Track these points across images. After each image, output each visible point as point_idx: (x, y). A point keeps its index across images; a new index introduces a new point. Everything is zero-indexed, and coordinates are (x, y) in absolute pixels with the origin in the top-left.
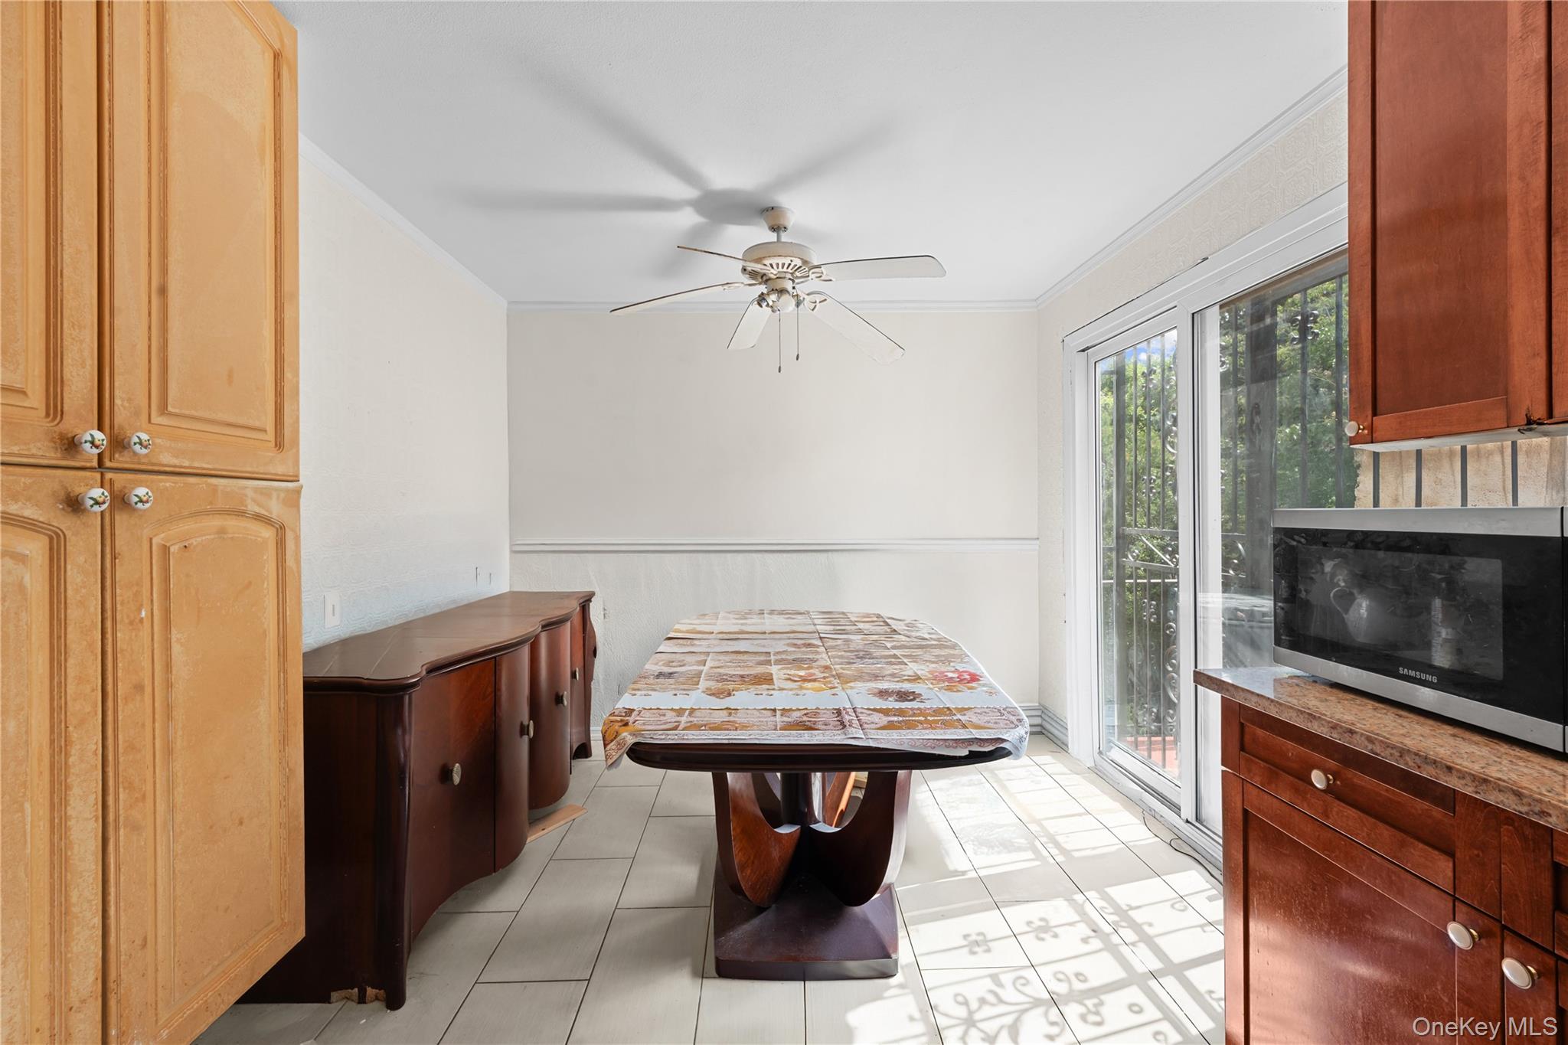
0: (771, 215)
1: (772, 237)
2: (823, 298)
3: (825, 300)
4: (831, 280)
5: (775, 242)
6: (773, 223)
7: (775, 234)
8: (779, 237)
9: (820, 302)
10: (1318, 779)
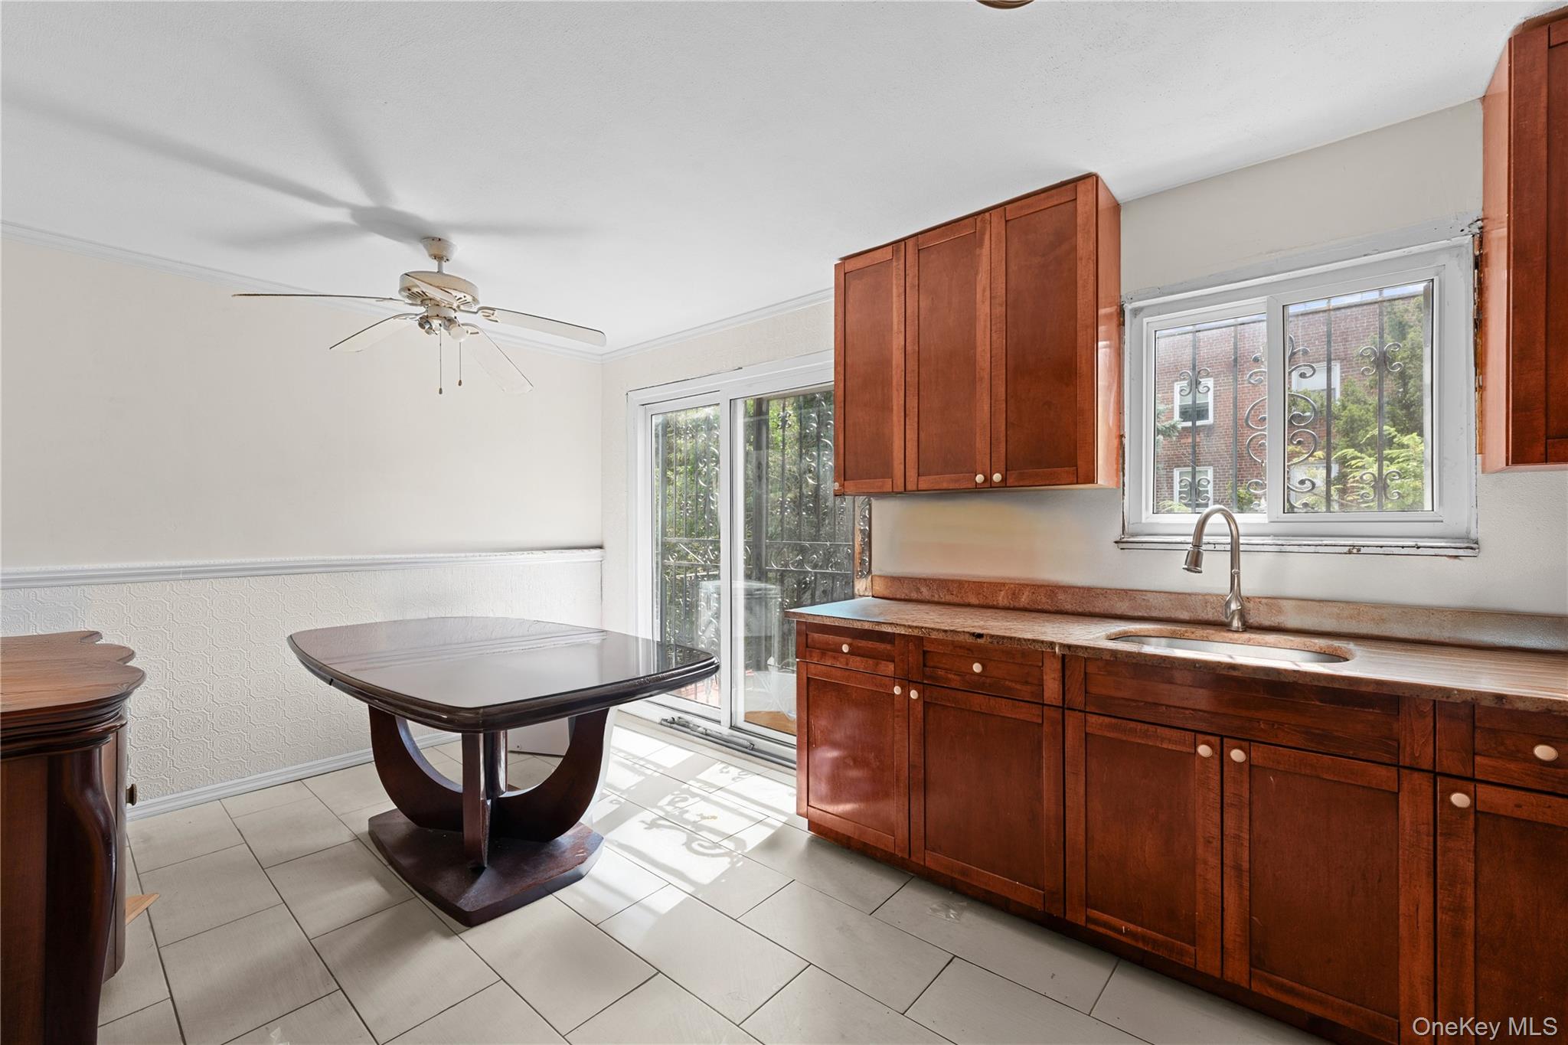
0: (436, 245)
1: (432, 266)
2: (476, 330)
3: (478, 333)
4: (497, 321)
5: (434, 273)
6: (436, 253)
7: (435, 263)
8: (440, 266)
9: (471, 333)
10: (845, 648)
